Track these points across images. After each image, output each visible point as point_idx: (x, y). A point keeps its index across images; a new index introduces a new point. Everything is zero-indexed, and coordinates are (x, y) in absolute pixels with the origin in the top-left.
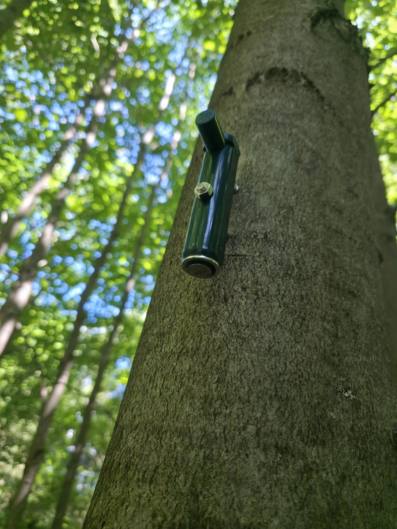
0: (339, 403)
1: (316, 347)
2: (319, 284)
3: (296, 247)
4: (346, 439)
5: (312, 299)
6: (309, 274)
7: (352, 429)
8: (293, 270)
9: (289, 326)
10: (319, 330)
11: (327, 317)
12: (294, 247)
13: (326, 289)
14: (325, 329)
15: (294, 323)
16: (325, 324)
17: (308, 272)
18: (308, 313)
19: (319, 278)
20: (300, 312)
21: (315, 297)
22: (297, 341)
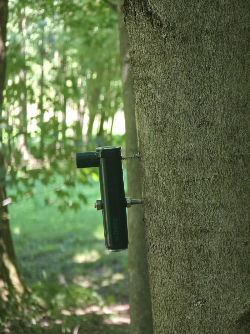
0: (192, 310)
1: (178, 280)
2: (177, 235)
3: (162, 210)
4: (197, 328)
5: (174, 248)
6: (170, 230)
7: (201, 323)
8: (163, 229)
9: (165, 268)
10: (179, 268)
11: (184, 258)
12: (161, 211)
13: (181, 238)
14: (182, 267)
15: (167, 266)
16: (183, 263)
17: (170, 229)
18: (173, 258)
19: (177, 231)
20: (169, 258)
21: (175, 246)
22: (170, 277)
